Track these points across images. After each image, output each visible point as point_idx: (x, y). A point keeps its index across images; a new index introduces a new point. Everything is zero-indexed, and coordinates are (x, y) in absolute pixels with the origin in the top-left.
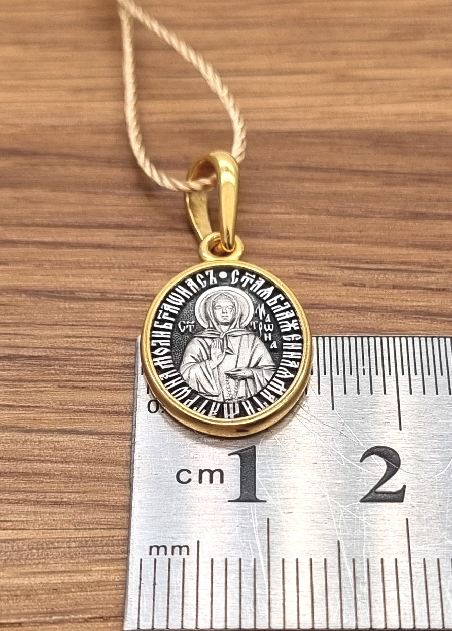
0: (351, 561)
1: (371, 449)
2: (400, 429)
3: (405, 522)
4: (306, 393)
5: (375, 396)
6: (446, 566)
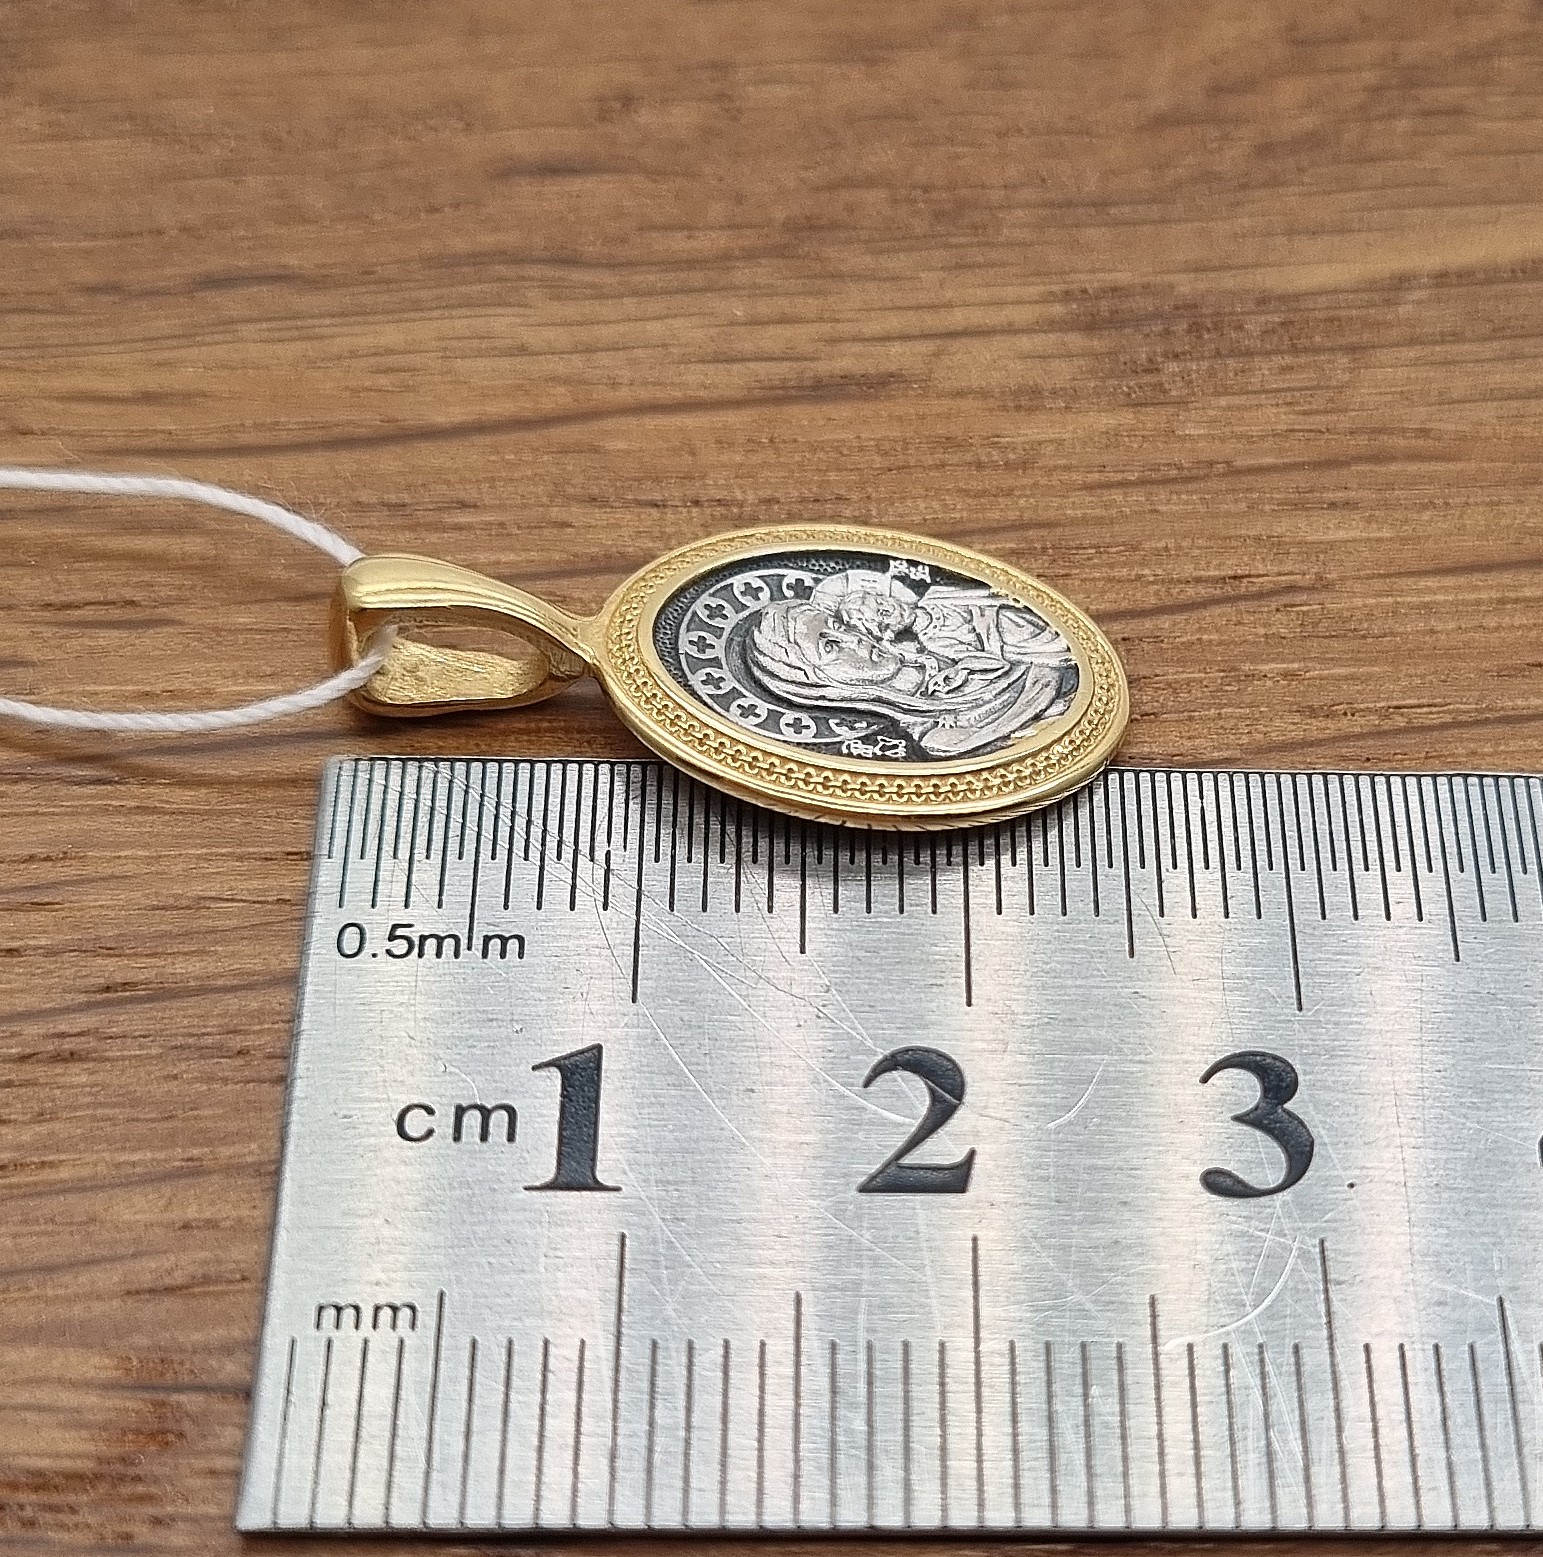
0: (828, 1346)
1: (893, 1055)
2: (969, 1004)
3: (970, 1244)
4: (737, 910)
5: (910, 916)
6: (1067, 1361)
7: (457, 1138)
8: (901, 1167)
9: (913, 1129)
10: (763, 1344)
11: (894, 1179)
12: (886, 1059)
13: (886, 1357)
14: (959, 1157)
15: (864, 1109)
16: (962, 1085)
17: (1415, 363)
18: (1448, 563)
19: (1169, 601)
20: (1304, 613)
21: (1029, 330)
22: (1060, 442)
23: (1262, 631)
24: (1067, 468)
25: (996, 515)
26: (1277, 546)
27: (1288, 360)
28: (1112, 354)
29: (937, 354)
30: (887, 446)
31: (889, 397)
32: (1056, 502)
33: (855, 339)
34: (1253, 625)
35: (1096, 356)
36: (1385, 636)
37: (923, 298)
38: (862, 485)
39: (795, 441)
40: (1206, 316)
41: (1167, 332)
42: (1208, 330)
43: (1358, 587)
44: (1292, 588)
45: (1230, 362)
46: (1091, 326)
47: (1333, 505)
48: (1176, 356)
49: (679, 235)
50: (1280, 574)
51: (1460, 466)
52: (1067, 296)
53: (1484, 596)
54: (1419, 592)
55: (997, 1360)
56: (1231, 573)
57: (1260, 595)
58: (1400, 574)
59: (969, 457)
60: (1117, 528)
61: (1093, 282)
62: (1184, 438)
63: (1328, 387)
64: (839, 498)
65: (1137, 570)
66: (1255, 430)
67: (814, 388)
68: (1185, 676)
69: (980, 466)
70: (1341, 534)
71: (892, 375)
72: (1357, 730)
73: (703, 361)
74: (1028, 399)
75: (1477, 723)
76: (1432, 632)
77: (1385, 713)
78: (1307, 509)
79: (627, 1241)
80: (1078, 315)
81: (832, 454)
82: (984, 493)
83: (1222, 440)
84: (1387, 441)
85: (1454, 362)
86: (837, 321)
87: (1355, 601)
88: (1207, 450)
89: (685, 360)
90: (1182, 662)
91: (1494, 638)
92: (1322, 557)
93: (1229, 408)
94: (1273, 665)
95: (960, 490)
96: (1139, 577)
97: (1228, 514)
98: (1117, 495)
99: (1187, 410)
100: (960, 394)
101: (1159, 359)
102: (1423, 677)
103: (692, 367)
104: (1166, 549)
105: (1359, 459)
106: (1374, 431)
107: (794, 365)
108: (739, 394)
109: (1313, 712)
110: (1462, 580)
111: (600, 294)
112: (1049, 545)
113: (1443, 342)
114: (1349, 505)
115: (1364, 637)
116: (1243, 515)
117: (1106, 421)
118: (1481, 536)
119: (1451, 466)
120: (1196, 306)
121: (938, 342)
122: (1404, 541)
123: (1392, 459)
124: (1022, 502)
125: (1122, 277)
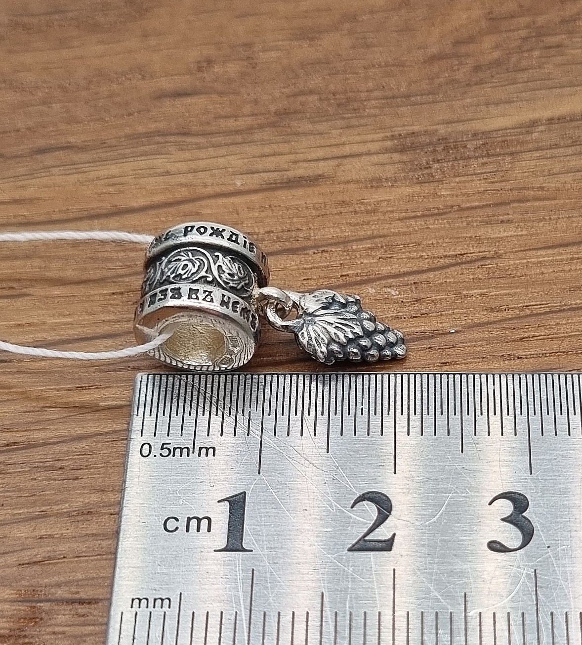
0: (334, 614)
1: (363, 495)
2: (395, 473)
3: (392, 572)
4: (302, 435)
5: (372, 437)
6: (430, 619)
7: (187, 530)
8: (365, 541)
9: (371, 525)
10: (308, 613)
11: (363, 546)
12: (360, 496)
13: (357, 618)
14: (389, 537)
15: (351, 517)
16: (391, 507)
17: (538, 158)
18: (550, 244)
19: (433, 266)
20: (489, 268)
21: (377, 153)
22: (389, 201)
23: (471, 277)
24: (392, 212)
25: (363, 233)
26: (479, 240)
27: (485, 160)
28: (411, 161)
29: (338, 166)
30: (317, 206)
31: (319, 185)
32: (387, 226)
33: (305, 161)
34: (468, 274)
35: (405, 163)
36: (523, 276)
37: (333, 142)
38: (307, 224)
39: (280, 206)
40: (451, 143)
41: (435, 151)
42: (452, 149)
43: (512, 256)
44: (484, 258)
45: (461, 162)
46: (402, 150)
47: (502, 222)
48: (438, 161)
49: (231, 120)
50: (479, 252)
51: (557, 201)
52: (393, 137)
53: (565, 257)
54: (537, 257)
55: (402, 619)
56: (459, 253)
57: (471, 262)
58: (530, 250)
59: (351, 209)
60: (412, 236)
61: (403, 131)
62: (440, 196)
63: (502, 171)
64: (298, 229)
65: (420, 254)
66: (470, 191)
67: (287, 183)
68: (439, 297)
69: (356, 212)
70: (506, 234)
71: (320, 176)
72: (510, 316)
73: (242, 174)
74: (376, 183)
75: (560, 311)
76: (543, 273)
77: (522, 309)
78: (492, 224)
79: (255, 572)
80: (398, 146)
81: (295, 211)
82: (358, 224)
83: (457, 196)
84: (526, 193)
85: (555, 157)
86: (297, 153)
87: (511, 262)
88: (450, 201)
89: (234, 174)
90: (438, 291)
91: (568, 275)
92: (497, 244)
93: (460, 182)
94: (476, 291)
95: (347, 223)
96: (421, 256)
97: (459, 227)
98: (413, 222)
99: (443, 184)
100: (348, 182)
101: (431, 163)
102: (538, 293)
103: (237, 176)
104: (432, 244)
105: (514, 201)
106: (521, 189)
107: (280, 173)
108: (258, 187)
109: (492, 310)
110: (555, 251)
111: (199, 147)
112: (384, 244)
113: (550, 149)
114: (508, 221)
115: (514, 277)
116: (466, 227)
117: (408, 190)
118: (565, 232)
119: (553, 202)
120: (446, 139)
121: (340, 160)
122: (531, 235)
123: (528, 201)
124: (373, 227)
125: (416, 128)
